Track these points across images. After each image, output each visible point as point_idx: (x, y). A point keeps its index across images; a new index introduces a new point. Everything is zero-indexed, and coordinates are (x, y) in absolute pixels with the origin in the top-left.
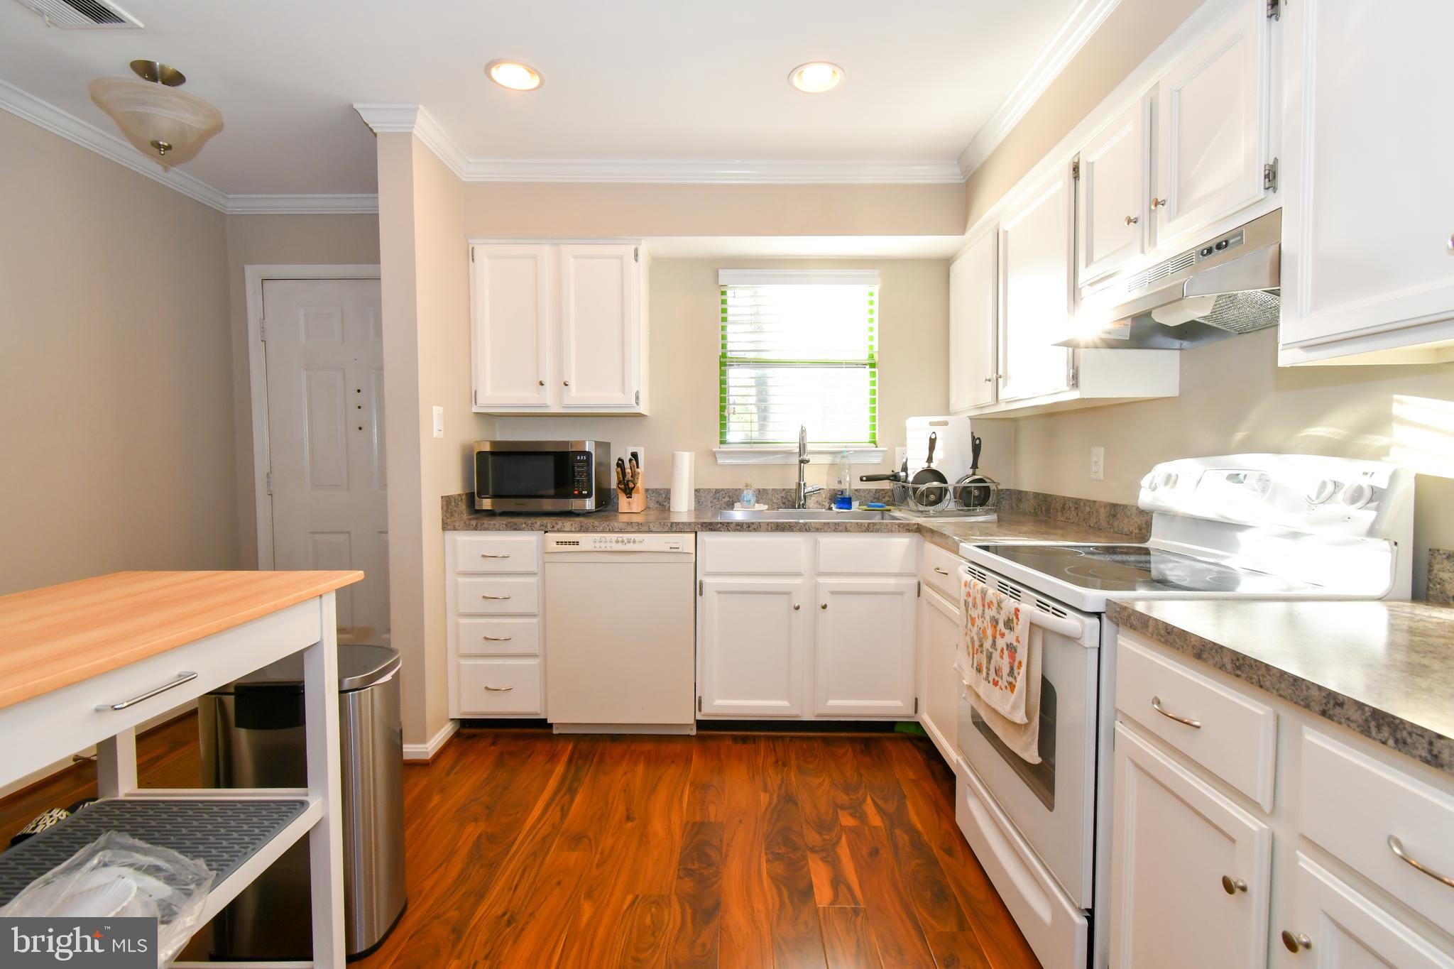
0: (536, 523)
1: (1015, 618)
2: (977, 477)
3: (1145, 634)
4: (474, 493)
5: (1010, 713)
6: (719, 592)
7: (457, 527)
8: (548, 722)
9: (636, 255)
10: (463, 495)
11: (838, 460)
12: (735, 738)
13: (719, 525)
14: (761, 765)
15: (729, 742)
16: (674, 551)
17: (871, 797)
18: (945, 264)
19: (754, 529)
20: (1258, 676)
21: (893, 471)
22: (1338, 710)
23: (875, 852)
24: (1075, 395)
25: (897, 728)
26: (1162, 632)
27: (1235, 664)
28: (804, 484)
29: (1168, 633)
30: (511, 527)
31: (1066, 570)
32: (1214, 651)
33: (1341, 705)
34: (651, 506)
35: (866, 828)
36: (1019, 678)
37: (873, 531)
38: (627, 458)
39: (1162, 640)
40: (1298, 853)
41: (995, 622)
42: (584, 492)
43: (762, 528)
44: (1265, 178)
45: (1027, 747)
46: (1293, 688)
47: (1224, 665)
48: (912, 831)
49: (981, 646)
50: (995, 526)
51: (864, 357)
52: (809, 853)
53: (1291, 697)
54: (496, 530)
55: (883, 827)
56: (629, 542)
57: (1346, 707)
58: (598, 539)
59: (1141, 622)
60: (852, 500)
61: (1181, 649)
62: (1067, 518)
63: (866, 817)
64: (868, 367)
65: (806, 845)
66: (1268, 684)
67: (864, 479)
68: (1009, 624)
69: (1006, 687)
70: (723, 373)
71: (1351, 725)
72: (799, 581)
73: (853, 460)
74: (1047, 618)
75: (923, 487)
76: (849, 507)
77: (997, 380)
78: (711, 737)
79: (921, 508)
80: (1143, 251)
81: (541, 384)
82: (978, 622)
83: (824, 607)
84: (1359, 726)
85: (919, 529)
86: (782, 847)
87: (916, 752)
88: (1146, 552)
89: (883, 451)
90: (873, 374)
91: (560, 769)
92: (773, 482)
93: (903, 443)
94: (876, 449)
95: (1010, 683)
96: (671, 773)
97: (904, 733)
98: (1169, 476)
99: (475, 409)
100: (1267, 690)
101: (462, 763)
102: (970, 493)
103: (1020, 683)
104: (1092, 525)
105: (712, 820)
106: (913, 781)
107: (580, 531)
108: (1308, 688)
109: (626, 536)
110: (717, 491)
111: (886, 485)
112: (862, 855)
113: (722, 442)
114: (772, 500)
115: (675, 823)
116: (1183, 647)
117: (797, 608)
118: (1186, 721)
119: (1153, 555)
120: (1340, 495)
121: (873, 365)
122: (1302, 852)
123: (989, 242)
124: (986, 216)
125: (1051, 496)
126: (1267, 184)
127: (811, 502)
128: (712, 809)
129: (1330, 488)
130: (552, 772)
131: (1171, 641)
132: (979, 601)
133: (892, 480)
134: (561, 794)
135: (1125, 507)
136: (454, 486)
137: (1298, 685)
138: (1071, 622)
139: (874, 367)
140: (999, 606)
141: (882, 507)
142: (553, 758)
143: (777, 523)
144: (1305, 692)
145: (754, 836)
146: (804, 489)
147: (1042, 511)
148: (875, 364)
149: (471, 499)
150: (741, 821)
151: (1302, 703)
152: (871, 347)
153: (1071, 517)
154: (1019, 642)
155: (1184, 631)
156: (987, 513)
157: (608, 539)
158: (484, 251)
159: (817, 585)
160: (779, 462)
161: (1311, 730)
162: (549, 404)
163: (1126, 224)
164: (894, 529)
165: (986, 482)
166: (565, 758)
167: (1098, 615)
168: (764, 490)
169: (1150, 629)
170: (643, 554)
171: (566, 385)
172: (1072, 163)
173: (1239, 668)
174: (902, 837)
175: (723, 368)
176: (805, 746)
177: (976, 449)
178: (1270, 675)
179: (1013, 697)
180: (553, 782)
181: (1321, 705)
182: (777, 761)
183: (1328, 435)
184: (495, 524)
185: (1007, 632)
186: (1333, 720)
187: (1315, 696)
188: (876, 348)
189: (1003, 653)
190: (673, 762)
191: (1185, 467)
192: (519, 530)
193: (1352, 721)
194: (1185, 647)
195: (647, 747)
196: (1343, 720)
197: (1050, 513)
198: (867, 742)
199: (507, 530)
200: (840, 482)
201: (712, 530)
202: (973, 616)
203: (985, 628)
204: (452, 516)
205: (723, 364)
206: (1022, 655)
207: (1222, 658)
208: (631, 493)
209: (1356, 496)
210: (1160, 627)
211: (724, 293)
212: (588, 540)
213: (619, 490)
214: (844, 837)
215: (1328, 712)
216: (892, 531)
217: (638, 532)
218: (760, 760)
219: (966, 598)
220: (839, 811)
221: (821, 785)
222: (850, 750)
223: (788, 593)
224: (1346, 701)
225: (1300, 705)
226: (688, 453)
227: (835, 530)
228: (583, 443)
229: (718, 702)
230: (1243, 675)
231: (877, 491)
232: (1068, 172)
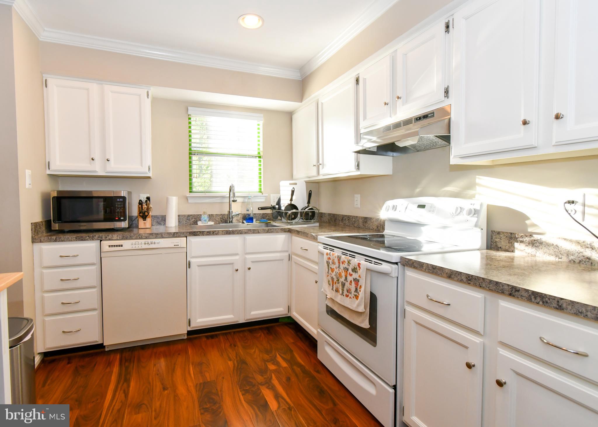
0: (95, 236)
1: (358, 267)
2: (310, 207)
3: (421, 270)
4: (51, 220)
5: (355, 308)
6: (198, 266)
7: (42, 241)
8: (104, 345)
9: (148, 95)
10: (44, 221)
11: (246, 200)
12: (207, 337)
13: (199, 233)
14: (224, 348)
15: (204, 339)
16: (176, 247)
17: (278, 354)
18: (290, 115)
19: (216, 234)
20: (479, 283)
21: (272, 205)
22: (517, 293)
23: (288, 379)
24: (358, 173)
25: (280, 320)
26: (431, 269)
27: (468, 279)
28: (232, 212)
29: (434, 269)
30: (79, 239)
31: (372, 245)
32: (457, 274)
33: (518, 291)
34: (154, 224)
35: (281, 368)
36: (360, 293)
37: (270, 233)
38: (144, 200)
39: (431, 271)
40: (498, 348)
41: (346, 270)
42: (121, 218)
43: (220, 233)
44: (445, 93)
45: (363, 321)
46: (496, 286)
47: (462, 280)
48: (300, 365)
49: (338, 280)
50: (318, 228)
51: (256, 153)
52: (260, 386)
53: (495, 290)
54: (70, 241)
55: (288, 367)
56: (152, 243)
57: (520, 291)
58: (134, 243)
59: (420, 265)
60: (254, 218)
61: (440, 275)
62: (344, 223)
63: (280, 363)
64: (257, 158)
65: (258, 383)
66: (484, 285)
67: (260, 209)
68: (354, 270)
69: (353, 297)
70: (190, 158)
71: (523, 298)
72: (237, 257)
73: (253, 200)
74: (372, 266)
75: (290, 212)
76: (252, 222)
77: (318, 166)
78: (196, 338)
79: (289, 221)
80: (391, 116)
81: (93, 159)
82: (336, 270)
83: (249, 269)
84: (526, 298)
85: (290, 231)
86: (247, 386)
87: (290, 330)
88: (383, 236)
89: (266, 196)
90: (260, 161)
91: (116, 370)
92: (216, 211)
93: (278, 192)
94: (263, 195)
95: (355, 295)
96: (180, 360)
97: (282, 322)
98: (394, 206)
99: (48, 172)
100: (484, 288)
101: (51, 378)
102: (308, 214)
103: (361, 294)
104: (356, 226)
105: (209, 380)
106: (293, 343)
107: (122, 239)
108: (503, 286)
109: (149, 241)
110: (189, 216)
111: (269, 211)
112: (283, 382)
113: (190, 192)
114: (216, 220)
115: (190, 386)
116: (441, 274)
117: (237, 270)
118: (441, 302)
119: (387, 237)
120: (465, 212)
121: (260, 157)
122: (499, 348)
123: (313, 108)
124: (313, 96)
125: (336, 215)
126: (445, 95)
127: (234, 220)
128: (207, 375)
129: (459, 209)
130: (111, 373)
131: (436, 272)
132: (336, 261)
133: (272, 209)
134: (121, 383)
135: (371, 218)
136: (38, 217)
137: (498, 285)
138: (385, 267)
139: (261, 158)
140: (348, 262)
141: (267, 221)
142: (109, 364)
143: (227, 230)
144: (501, 287)
145: (232, 383)
146: (232, 214)
147: (332, 221)
148: (261, 156)
149: (48, 224)
150: (223, 378)
151: (500, 292)
152: (259, 149)
153: (346, 223)
154: (360, 277)
155: (442, 267)
156: (314, 222)
157: (140, 243)
158: (52, 82)
159: (245, 259)
160: (219, 201)
161: (502, 301)
162: (97, 171)
163: (384, 105)
164: (279, 231)
165: (313, 209)
166: (117, 363)
167: (397, 263)
168: (212, 215)
169: (424, 268)
170: (159, 249)
171: (108, 161)
172: (355, 78)
173: (470, 280)
174: (298, 370)
175: (190, 155)
176: (241, 335)
177: (310, 195)
178: (485, 282)
179: (357, 302)
180: (114, 378)
181: (509, 291)
182: (231, 345)
183: (452, 190)
184: (68, 238)
185: (353, 274)
186: (515, 297)
187: (506, 288)
188: (261, 149)
189: (352, 283)
190: (179, 354)
191: (400, 202)
192: (85, 240)
193: (523, 297)
194: (442, 274)
195: (162, 349)
196: (519, 297)
197: (336, 222)
198: (268, 329)
199: (76, 241)
200: (248, 210)
201: (195, 235)
202: (332, 268)
203: (340, 272)
204: (38, 234)
205: (190, 154)
206: (362, 282)
207: (461, 277)
208: (145, 218)
209: (470, 213)
210: (429, 266)
211: (190, 119)
212: (127, 244)
213: (139, 217)
214: (273, 375)
215: (512, 294)
216: (278, 232)
217: (156, 238)
218: (223, 345)
219: (327, 260)
220: (267, 363)
221: (255, 352)
222: (262, 334)
223: (232, 264)
224: (521, 289)
225: (499, 292)
226: (175, 197)
227: (254, 233)
228: (120, 192)
229: (199, 320)
230: (471, 283)
231: (263, 214)
232: (354, 81)
